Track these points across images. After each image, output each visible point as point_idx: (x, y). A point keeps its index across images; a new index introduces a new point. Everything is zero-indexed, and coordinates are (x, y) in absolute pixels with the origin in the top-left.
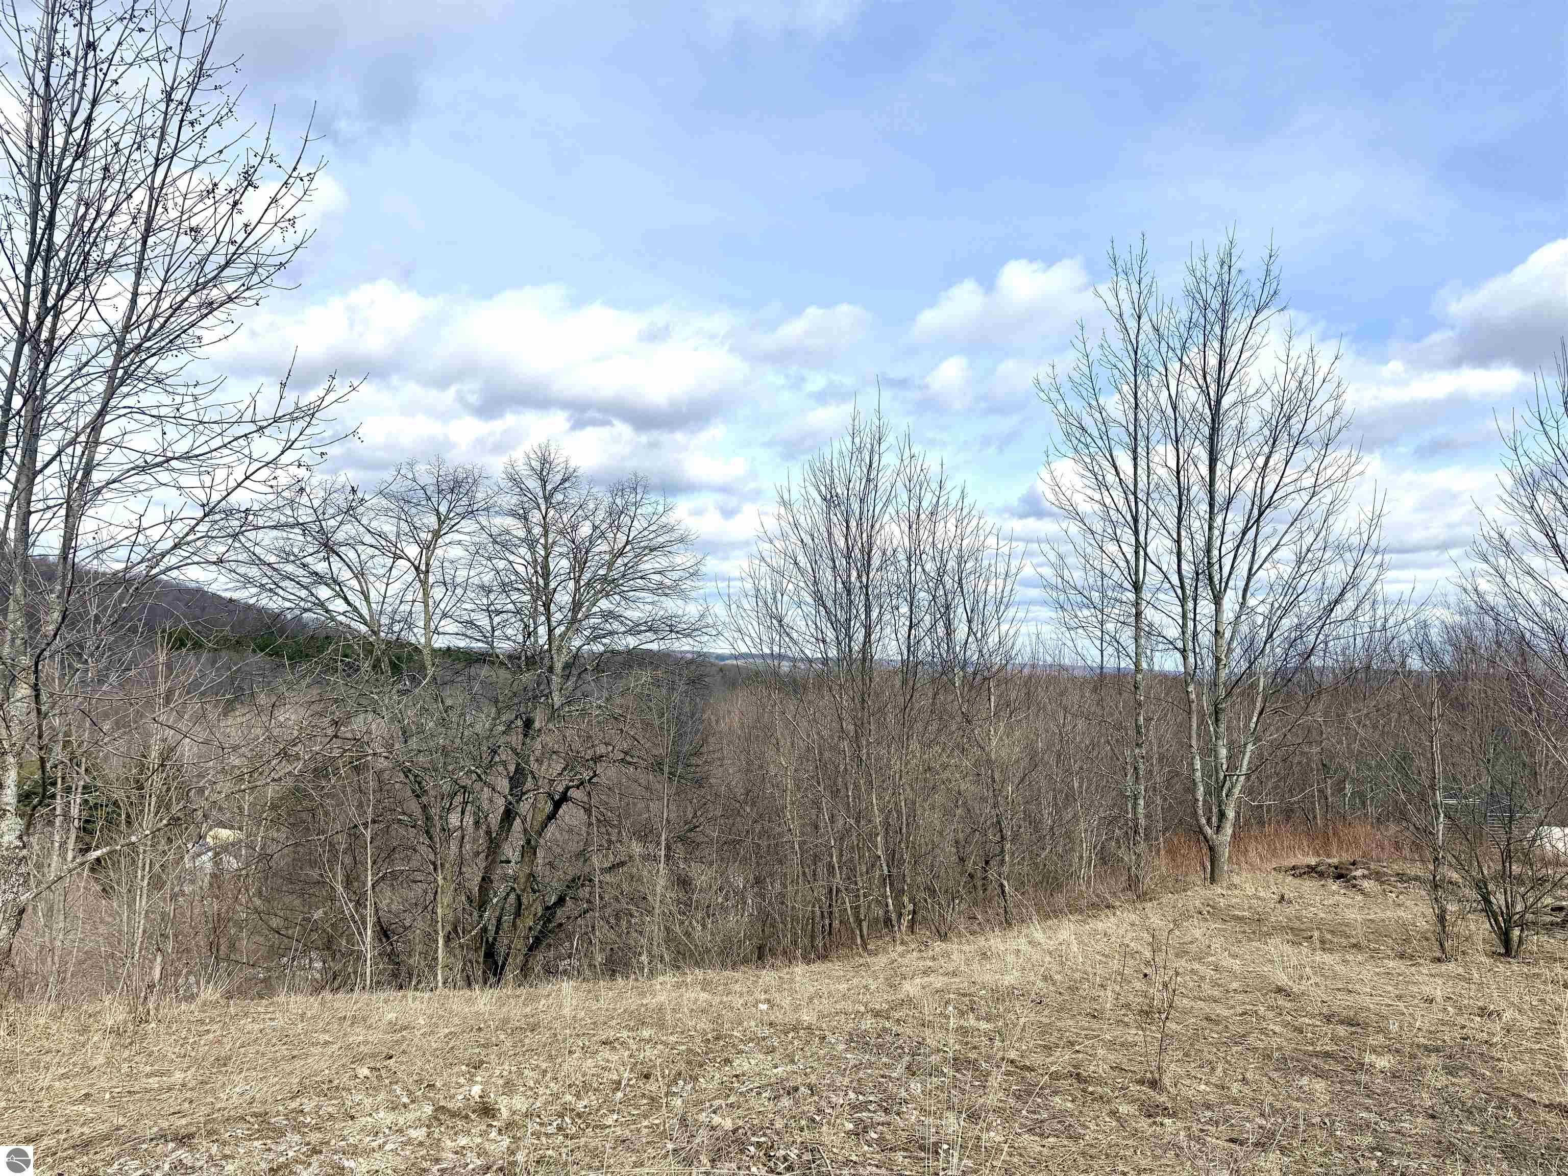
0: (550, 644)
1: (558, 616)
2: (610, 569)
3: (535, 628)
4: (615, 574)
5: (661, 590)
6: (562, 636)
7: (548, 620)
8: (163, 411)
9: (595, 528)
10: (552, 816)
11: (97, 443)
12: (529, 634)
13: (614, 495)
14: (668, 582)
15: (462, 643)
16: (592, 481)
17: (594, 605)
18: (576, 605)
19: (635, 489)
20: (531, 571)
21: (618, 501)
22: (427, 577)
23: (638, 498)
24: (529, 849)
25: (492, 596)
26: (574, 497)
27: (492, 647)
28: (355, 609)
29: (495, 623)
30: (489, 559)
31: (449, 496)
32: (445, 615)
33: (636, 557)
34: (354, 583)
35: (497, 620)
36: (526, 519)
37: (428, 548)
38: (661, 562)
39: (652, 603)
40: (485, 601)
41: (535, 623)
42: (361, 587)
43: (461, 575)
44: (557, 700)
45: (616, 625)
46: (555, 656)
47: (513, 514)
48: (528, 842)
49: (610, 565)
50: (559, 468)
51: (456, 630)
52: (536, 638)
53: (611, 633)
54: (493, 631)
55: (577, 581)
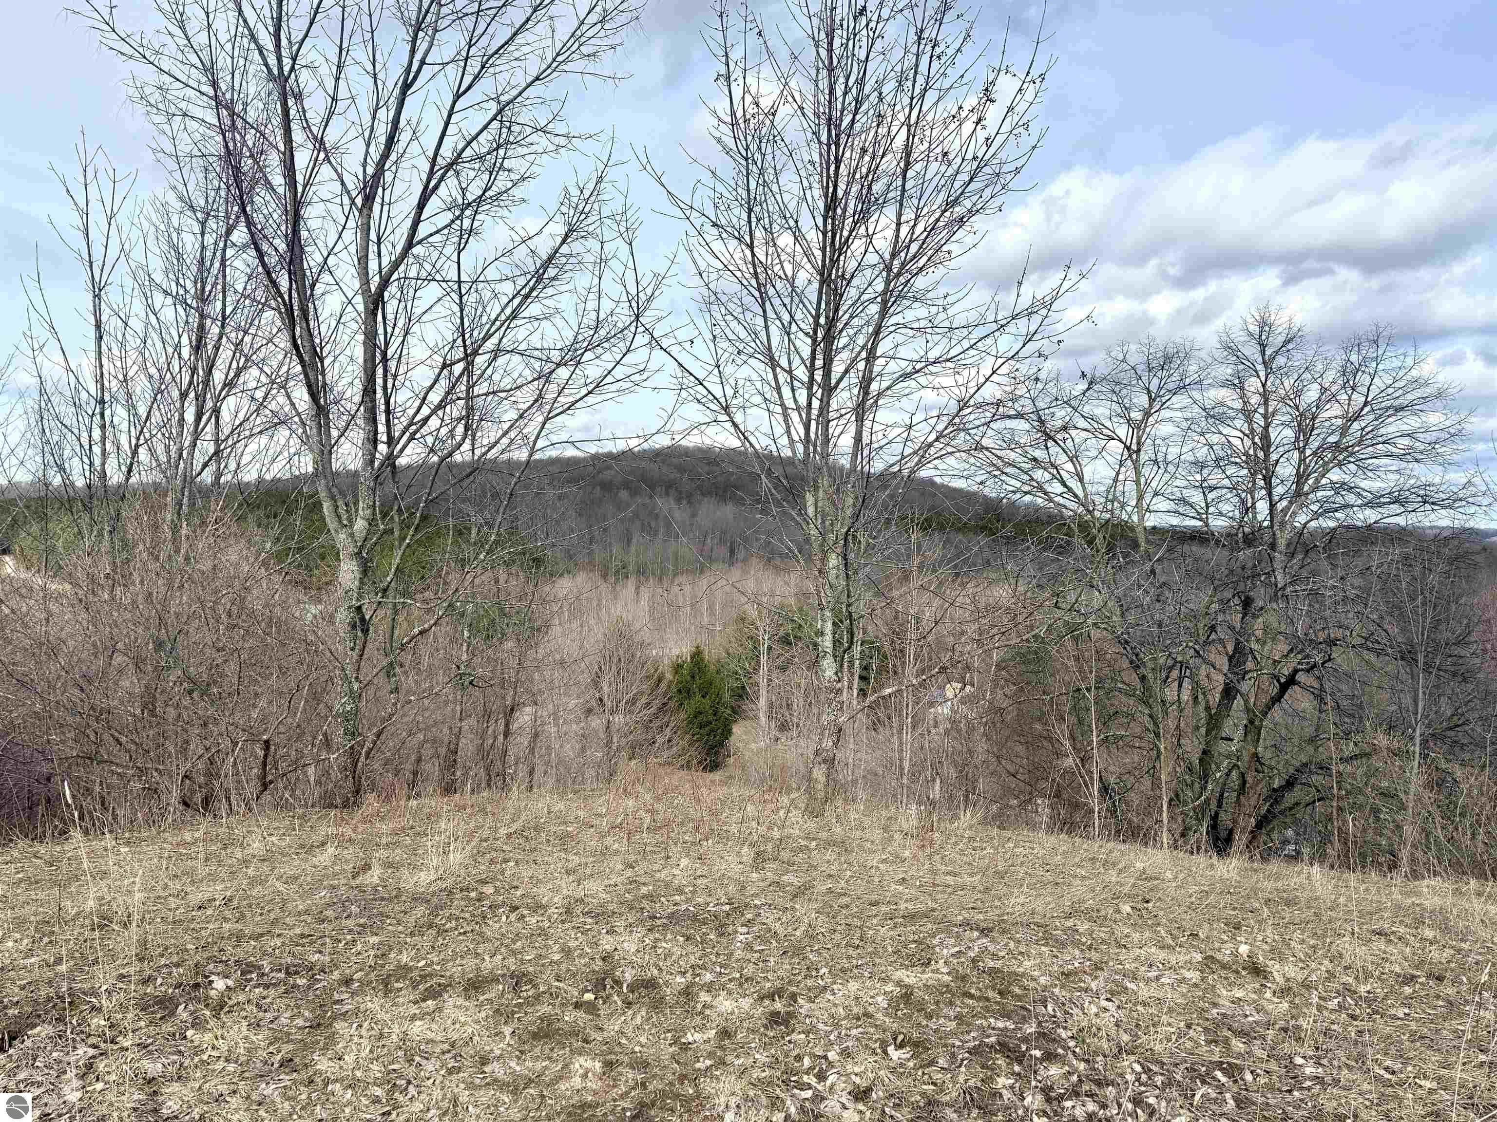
0: (1272, 521)
1: (1279, 490)
2: (1343, 435)
3: (1254, 504)
4: (1349, 440)
5: (1408, 455)
6: (1285, 511)
7: (1270, 494)
8: (923, 324)
9: (1323, 390)
10: (1277, 699)
11: (876, 358)
12: (1247, 509)
13: (1347, 350)
14: (1419, 446)
15: (1175, 521)
16: (1320, 340)
17: (1323, 476)
18: (1301, 478)
19: (1376, 342)
20: (1248, 442)
21: (1354, 358)
22: (1138, 456)
23: (1380, 352)
24: (1253, 729)
25: (1205, 472)
26: (1298, 360)
27: (1207, 525)
28: (1070, 490)
29: (1209, 500)
30: (1202, 434)
31: (1159, 374)
32: (1156, 494)
33: (1376, 419)
34: (1069, 467)
35: (1211, 496)
36: (1242, 388)
37: (1138, 427)
38: (1411, 422)
39: (1398, 471)
40: (1198, 477)
41: (1253, 498)
42: (1076, 468)
43: (1173, 452)
44: (1280, 578)
45: (1351, 498)
46: (1278, 532)
47: (1226, 384)
48: (1251, 722)
49: (1344, 431)
50: (1280, 330)
51: (1169, 508)
52: (1255, 514)
53: (1346, 506)
54: (1207, 507)
55: (1302, 451)
